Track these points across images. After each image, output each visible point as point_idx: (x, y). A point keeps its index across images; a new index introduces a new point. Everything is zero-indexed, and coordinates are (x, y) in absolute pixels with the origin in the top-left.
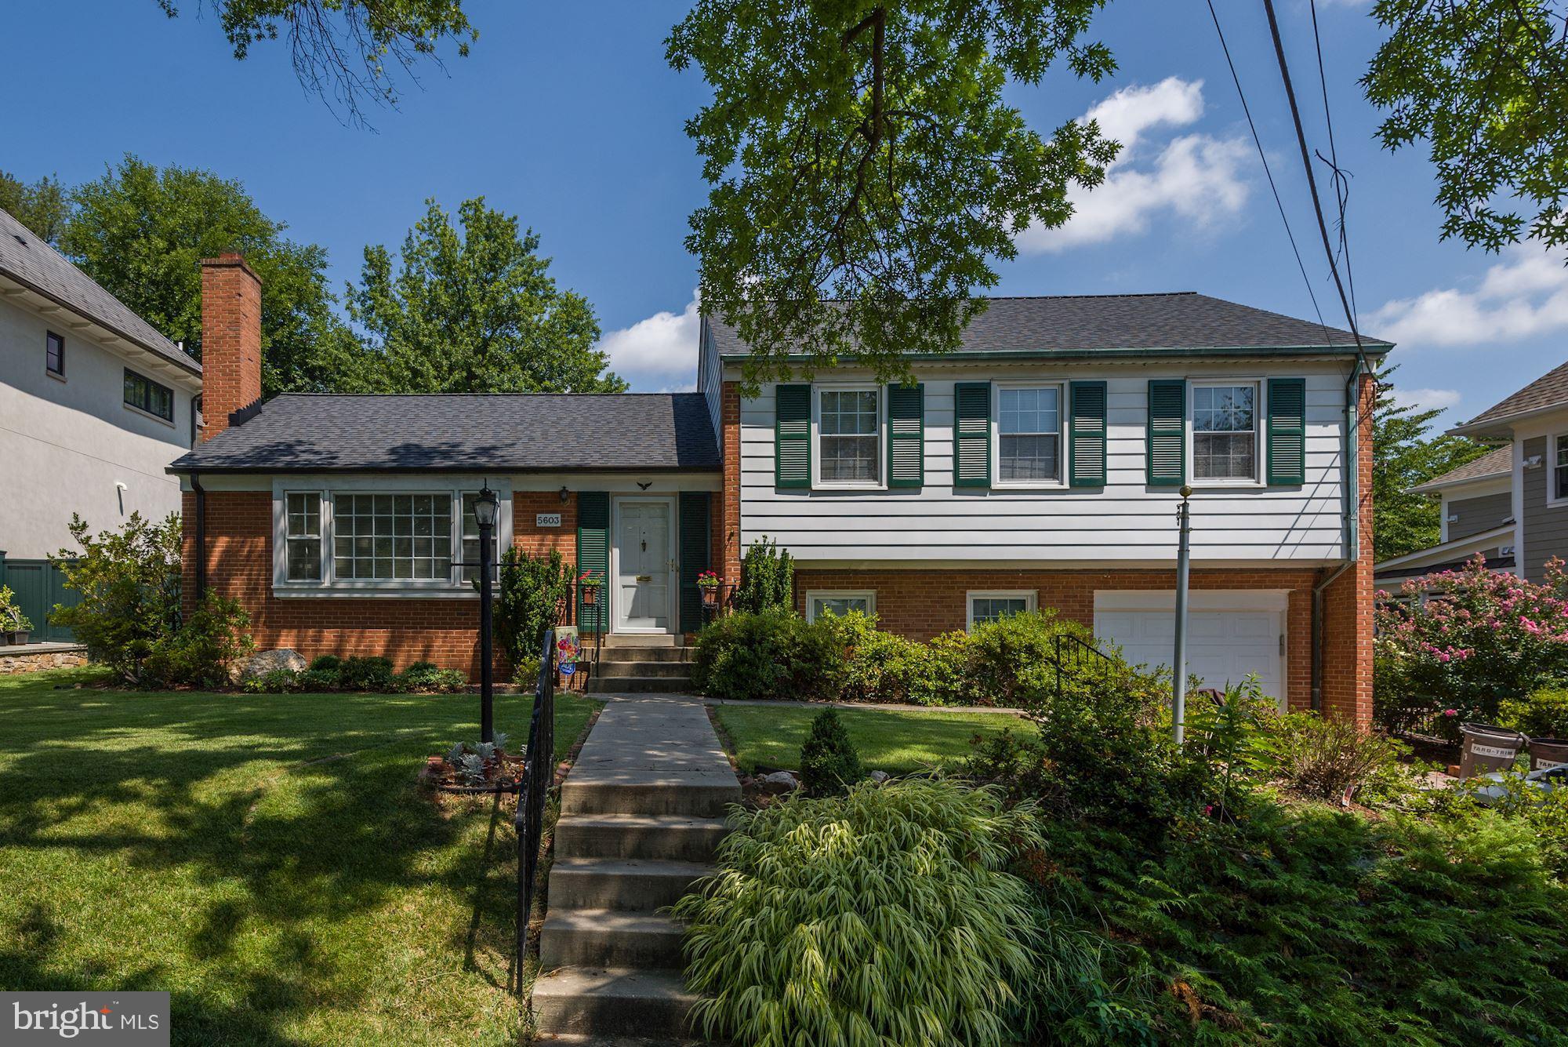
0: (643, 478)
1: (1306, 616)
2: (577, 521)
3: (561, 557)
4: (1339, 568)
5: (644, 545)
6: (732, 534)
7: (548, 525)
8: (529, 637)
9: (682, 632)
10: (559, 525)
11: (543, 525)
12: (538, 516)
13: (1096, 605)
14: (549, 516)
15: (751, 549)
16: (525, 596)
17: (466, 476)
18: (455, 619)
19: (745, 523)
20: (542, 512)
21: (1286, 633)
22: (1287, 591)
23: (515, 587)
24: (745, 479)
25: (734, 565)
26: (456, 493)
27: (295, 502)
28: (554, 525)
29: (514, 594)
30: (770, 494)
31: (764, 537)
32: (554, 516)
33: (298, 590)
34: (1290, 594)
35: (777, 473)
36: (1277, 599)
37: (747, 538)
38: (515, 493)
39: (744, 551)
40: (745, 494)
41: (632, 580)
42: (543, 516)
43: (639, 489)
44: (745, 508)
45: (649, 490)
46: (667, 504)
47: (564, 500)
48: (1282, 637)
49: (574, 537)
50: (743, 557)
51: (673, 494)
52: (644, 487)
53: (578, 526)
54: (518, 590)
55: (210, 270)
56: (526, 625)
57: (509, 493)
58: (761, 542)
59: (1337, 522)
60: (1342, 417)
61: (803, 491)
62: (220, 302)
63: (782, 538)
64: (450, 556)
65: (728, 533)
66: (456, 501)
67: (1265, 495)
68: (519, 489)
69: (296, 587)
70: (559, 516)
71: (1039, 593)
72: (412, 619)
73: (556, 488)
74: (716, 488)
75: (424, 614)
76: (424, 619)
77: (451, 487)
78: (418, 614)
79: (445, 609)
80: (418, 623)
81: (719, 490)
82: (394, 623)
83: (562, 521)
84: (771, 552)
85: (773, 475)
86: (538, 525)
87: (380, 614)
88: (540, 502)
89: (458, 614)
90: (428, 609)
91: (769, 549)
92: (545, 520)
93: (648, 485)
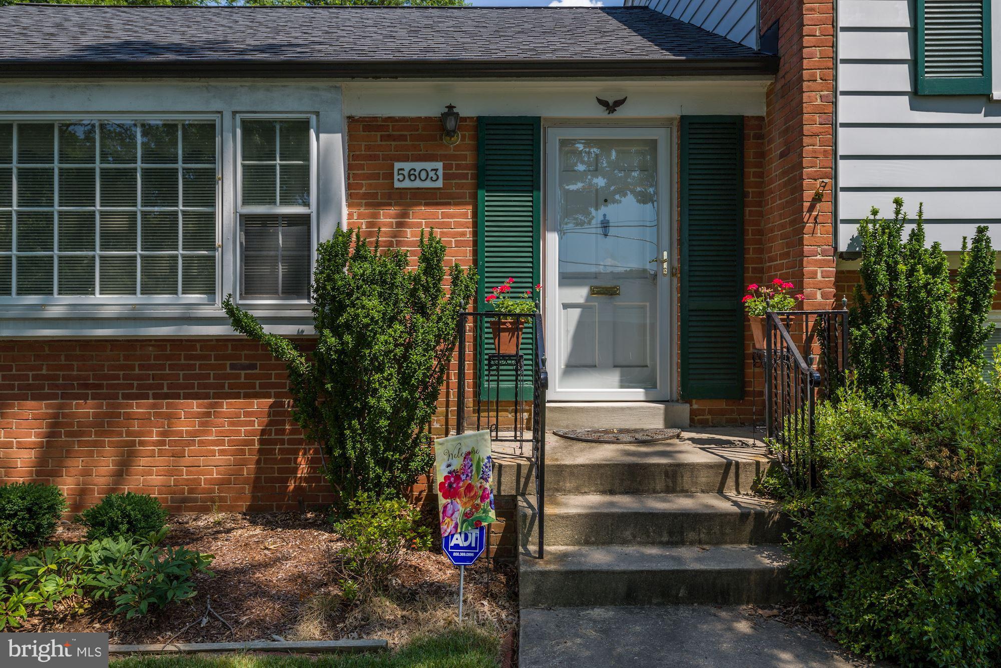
0: (609, 88)
2: (477, 177)
3: (443, 249)
6: (818, 198)
7: (418, 184)
8: (373, 433)
9: (686, 396)
10: (439, 184)
11: (407, 184)
12: (397, 165)
14: (419, 166)
15: (863, 231)
16: (363, 341)
17: (248, 82)
18: (227, 377)
19: (848, 174)
20: (406, 159)
23: (342, 320)
24: (848, 78)
25: (821, 264)
26: (227, 117)
28: (428, 184)
29: (339, 336)
30: (900, 109)
31: (898, 203)
32: (429, 166)
35: (915, 65)
37: (854, 206)
38: (351, 119)
39: (847, 234)
40: (848, 108)
41: (580, 294)
42: (407, 166)
43: (600, 113)
44: (847, 142)
45: (621, 113)
46: (653, 145)
47: (450, 133)
49: (468, 210)
50: (843, 247)
51: (666, 123)
52: (611, 106)
53: (478, 186)
54: (347, 326)
56: (365, 405)
57: (336, 116)
58: (887, 213)
63: (936, 204)
64: (214, 249)
65: (808, 195)
66: (228, 136)
68: (359, 112)
70: (439, 165)
72: (139, 378)
73: (433, 110)
74: (755, 109)
75: (162, 367)
76: (163, 377)
77: (216, 105)
78: (150, 367)
79: (207, 357)
80: (150, 387)
81: (763, 112)
82: (100, 386)
83: (446, 177)
84: (917, 236)
85: (905, 68)
86: (397, 185)
87: (70, 368)
88: (403, 138)
89: (233, 367)
90: (168, 358)
91: (907, 231)
92: (412, 175)
93: (619, 103)
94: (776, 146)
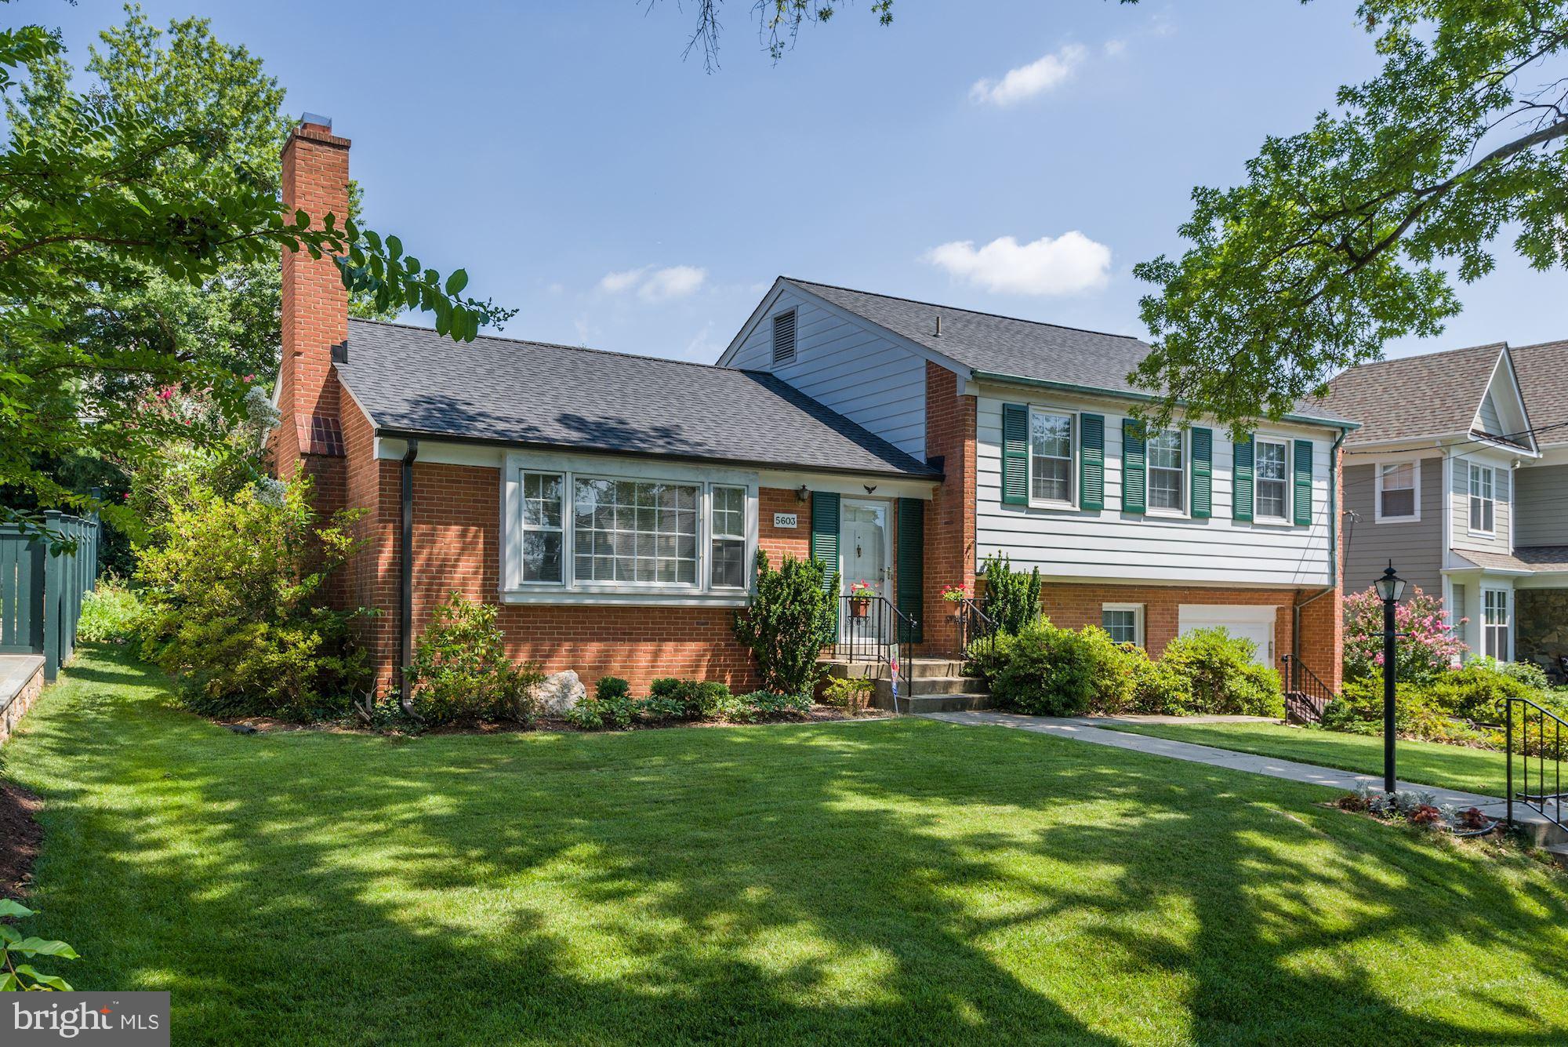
0: (870, 482)
1: (1289, 627)
2: (811, 524)
4: (1324, 591)
5: (859, 550)
6: (969, 548)
7: (786, 526)
10: (795, 526)
11: (781, 525)
12: (776, 515)
13: (1180, 617)
14: (786, 516)
15: (986, 564)
17: (716, 467)
18: (694, 630)
19: (981, 537)
20: (781, 512)
21: (1274, 640)
22: (1276, 606)
25: (970, 577)
26: (706, 485)
27: (533, 483)
28: (790, 526)
30: (996, 508)
31: (999, 552)
32: (790, 516)
33: (544, 594)
34: (1278, 610)
35: (1003, 489)
36: (1267, 613)
37: (983, 552)
38: (760, 488)
39: (980, 563)
40: (979, 507)
42: (781, 515)
43: (865, 493)
44: (981, 523)
45: (874, 493)
47: (800, 499)
48: (1270, 643)
49: (807, 541)
50: (978, 570)
51: (891, 499)
52: (870, 490)
53: (812, 529)
55: (306, 145)
57: (754, 488)
58: (995, 556)
59: (1325, 556)
60: (1328, 475)
61: (1019, 507)
62: (321, 192)
63: (1014, 553)
64: (699, 558)
65: (965, 546)
66: (706, 496)
67: (1293, 532)
68: (764, 486)
69: (537, 590)
70: (795, 516)
71: (1146, 607)
72: (652, 629)
73: (795, 487)
74: (928, 496)
75: (662, 623)
76: (664, 629)
77: (701, 478)
78: (657, 623)
79: (685, 618)
80: (657, 634)
81: (931, 498)
82: (631, 634)
83: (798, 522)
84: (1007, 567)
85: (999, 490)
86: (776, 525)
87: (616, 623)
88: (777, 500)
89: (698, 624)
90: (666, 618)
91: (1003, 563)
92: (783, 521)
93: (874, 489)
94: (942, 518)
